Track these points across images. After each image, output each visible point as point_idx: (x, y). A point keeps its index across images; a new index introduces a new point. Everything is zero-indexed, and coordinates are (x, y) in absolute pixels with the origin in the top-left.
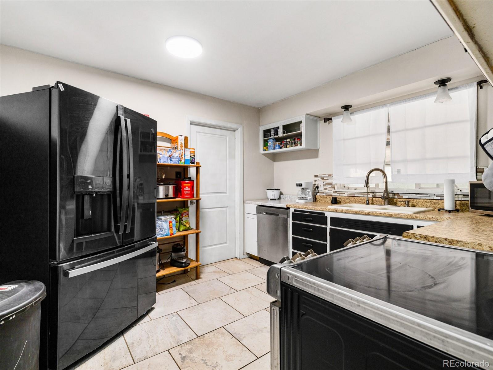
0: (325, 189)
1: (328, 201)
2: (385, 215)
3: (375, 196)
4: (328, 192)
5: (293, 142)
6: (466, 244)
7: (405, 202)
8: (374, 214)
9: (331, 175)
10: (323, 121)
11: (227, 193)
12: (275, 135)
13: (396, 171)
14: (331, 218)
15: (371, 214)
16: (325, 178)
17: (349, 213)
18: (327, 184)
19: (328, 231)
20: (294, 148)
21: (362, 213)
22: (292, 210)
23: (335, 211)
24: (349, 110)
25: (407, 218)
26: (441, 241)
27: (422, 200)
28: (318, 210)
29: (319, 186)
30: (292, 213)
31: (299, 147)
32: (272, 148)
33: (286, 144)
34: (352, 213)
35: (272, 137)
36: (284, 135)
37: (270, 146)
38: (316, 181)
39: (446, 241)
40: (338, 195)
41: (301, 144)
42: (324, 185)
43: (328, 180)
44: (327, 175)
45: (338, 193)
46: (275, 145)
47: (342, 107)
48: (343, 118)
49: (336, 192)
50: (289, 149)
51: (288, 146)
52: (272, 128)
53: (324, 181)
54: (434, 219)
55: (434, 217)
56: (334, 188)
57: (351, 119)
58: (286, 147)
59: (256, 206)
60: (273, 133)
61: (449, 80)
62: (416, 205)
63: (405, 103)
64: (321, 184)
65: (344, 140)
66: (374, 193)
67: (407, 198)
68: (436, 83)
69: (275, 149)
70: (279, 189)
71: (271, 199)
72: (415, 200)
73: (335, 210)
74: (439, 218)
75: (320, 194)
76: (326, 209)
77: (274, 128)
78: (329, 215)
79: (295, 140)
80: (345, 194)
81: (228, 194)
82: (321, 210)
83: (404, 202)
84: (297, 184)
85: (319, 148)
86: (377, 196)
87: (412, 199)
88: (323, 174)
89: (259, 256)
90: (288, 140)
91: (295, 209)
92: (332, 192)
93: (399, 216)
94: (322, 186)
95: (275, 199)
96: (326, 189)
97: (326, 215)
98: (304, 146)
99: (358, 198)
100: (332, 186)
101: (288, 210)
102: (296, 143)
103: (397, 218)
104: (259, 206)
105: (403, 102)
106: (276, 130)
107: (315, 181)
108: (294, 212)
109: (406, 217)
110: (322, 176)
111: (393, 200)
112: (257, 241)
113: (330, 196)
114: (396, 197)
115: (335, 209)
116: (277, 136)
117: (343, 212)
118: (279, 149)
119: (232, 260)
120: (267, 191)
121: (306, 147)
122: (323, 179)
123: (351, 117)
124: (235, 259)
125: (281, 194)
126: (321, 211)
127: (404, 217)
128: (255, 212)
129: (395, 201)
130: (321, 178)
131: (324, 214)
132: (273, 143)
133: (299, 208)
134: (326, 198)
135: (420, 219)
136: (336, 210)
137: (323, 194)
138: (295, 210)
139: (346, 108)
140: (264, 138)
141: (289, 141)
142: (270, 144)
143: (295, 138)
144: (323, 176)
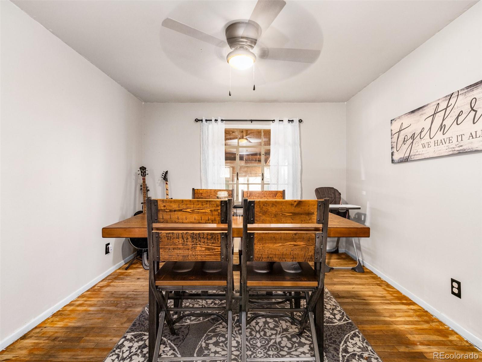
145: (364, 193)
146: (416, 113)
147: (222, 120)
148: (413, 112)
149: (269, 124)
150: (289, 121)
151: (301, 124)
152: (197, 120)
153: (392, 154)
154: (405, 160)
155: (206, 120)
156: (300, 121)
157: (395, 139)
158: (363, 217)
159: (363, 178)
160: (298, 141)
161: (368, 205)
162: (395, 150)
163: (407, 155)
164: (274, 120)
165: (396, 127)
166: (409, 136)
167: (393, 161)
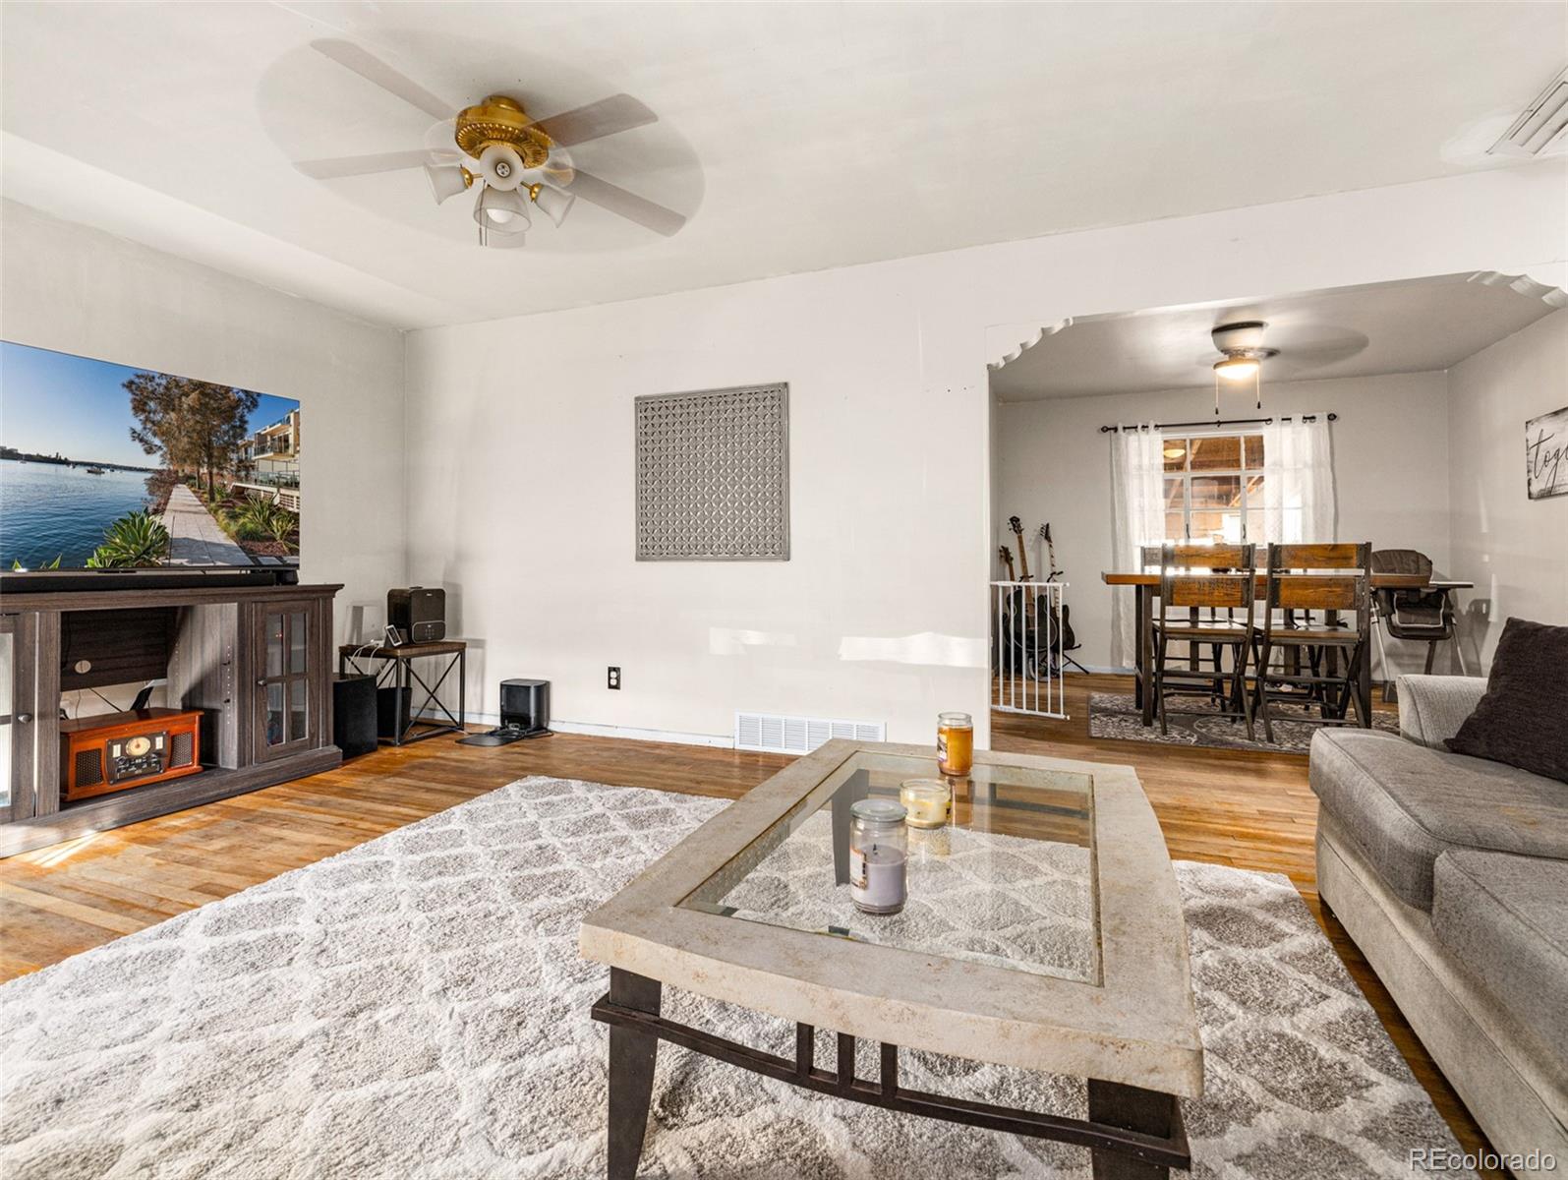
145: (1486, 558)
146: (1560, 415)
147: (1157, 426)
148: (1556, 413)
149: (1261, 427)
150: (1304, 418)
151: (1334, 423)
152: (1105, 429)
153: (1529, 484)
154: (1547, 494)
155: (1124, 428)
156: (1332, 417)
157: (1532, 457)
158: (1484, 606)
159: (1485, 529)
160: (1326, 459)
161: (1494, 584)
162: (1532, 475)
163: (1550, 485)
164: (1270, 420)
165: (1533, 435)
166: (1552, 454)
167: (1530, 496)
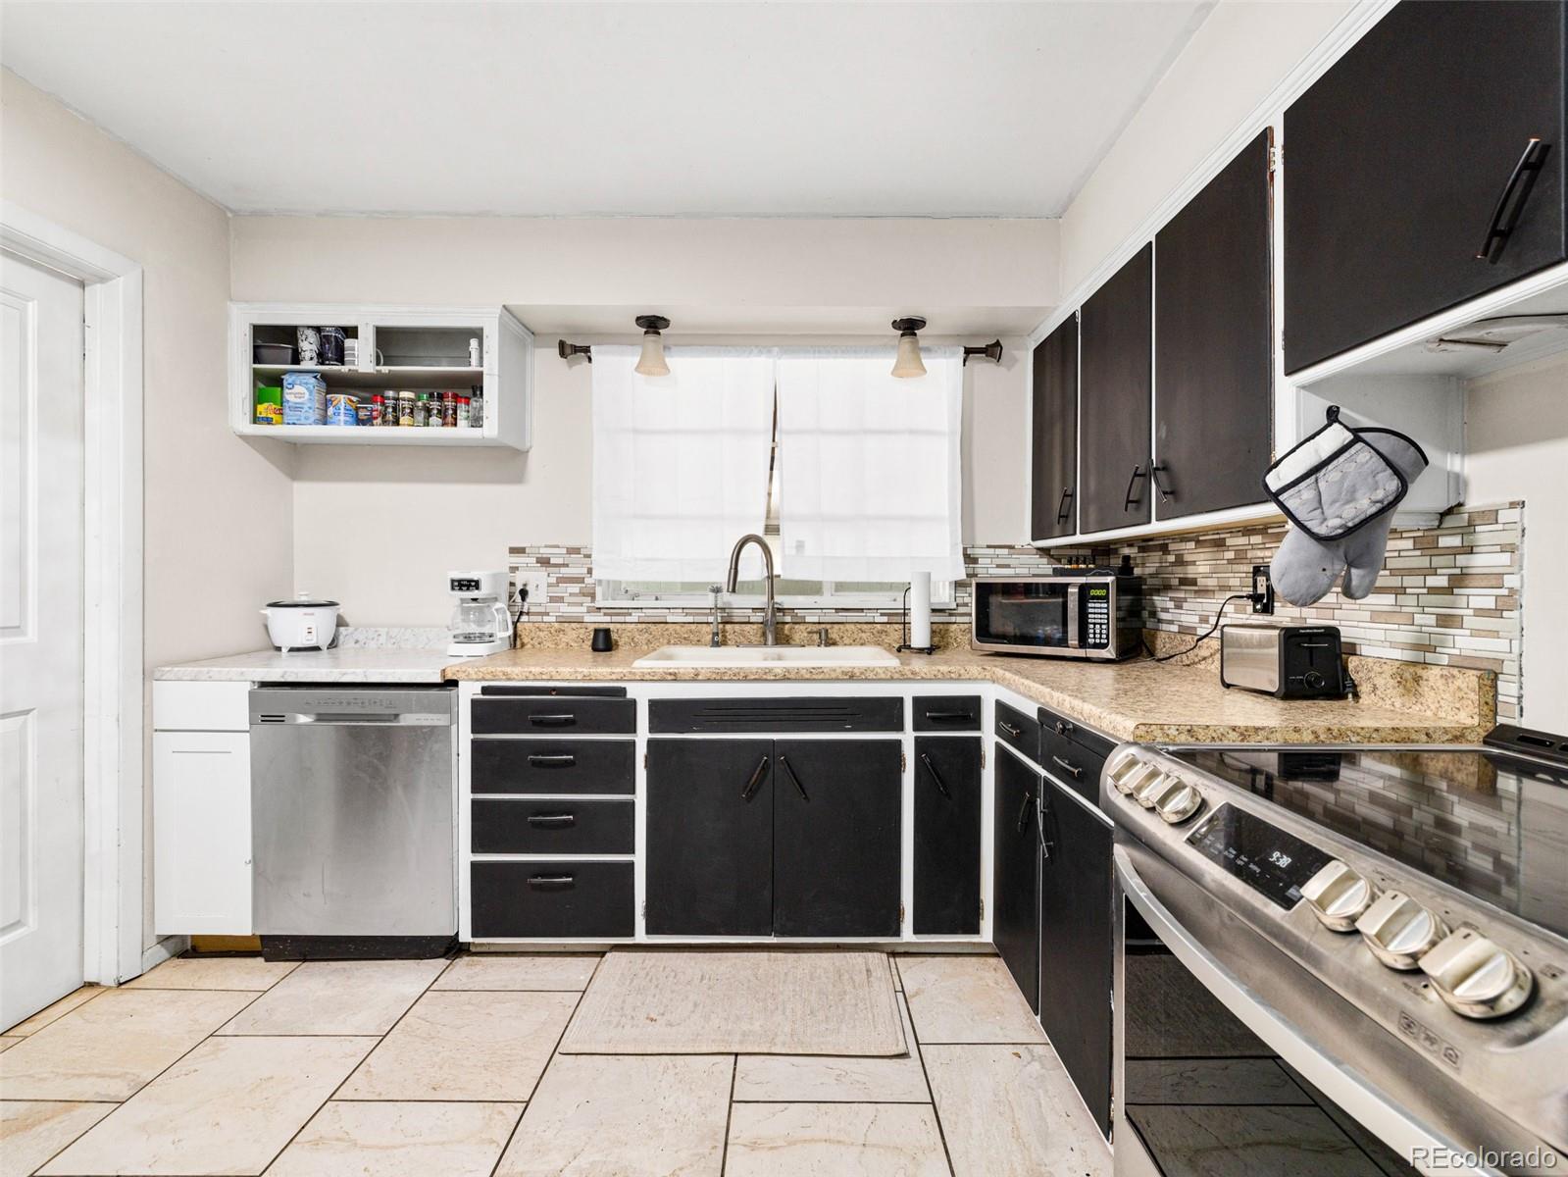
0: (553, 599)
1: (567, 644)
2: (834, 676)
3: (728, 620)
4: (564, 609)
5: (435, 405)
6: (1272, 732)
7: (820, 634)
8: (802, 676)
9: (579, 549)
10: (557, 351)
11: (24, 634)
12: (322, 358)
13: (794, 545)
14: (654, 705)
15: (792, 676)
16: (552, 561)
17: (721, 680)
18: (561, 580)
19: (641, 752)
20: (436, 431)
21: (765, 677)
22: (468, 692)
23: (670, 678)
24: (659, 334)
25: (892, 679)
26: (1223, 735)
27: (852, 626)
28: (597, 680)
29: (528, 588)
30: (474, 702)
31: (463, 431)
32: (315, 415)
33: (395, 409)
34: (730, 680)
35: (306, 365)
36: (385, 369)
37: (297, 408)
38: (517, 568)
39: (1235, 733)
40: (608, 619)
41: (476, 421)
42: (550, 585)
43: (567, 565)
44: (564, 551)
45: (605, 614)
46: (326, 404)
47: (638, 319)
48: (642, 357)
49: (600, 608)
50: (407, 431)
51: (404, 420)
52: (309, 327)
53: (550, 569)
54: (953, 675)
55: (952, 669)
56: (593, 596)
57: (666, 369)
58: (396, 422)
59: (247, 687)
60: (314, 347)
61: (920, 323)
62: (838, 640)
63: (817, 355)
64: (538, 582)
65: (636, 431)
66: (727, 611)
67: (814, 623)
68: (896, 325)
69: (325, 424)
70: (332, 604)
71: (292, 650)
72: (836, 626)
73: (670, 674)
74: (962, 671)
75: (533, 618)
76: (634, 674)
77: (318, 329)
78: (642, 695)
79: (441, 397)
80: (630, 614)
81: (32, 635)
82: (614, 677)
83: (816, 632)
84: (453, 581)
85: (531, 447)
86: (736, 620)
87: (828, 623)
88: (546, 547)
89: (258, 933)
90: (404, 394)
91: (486, 684)
92: (584, 609)
93: (872, 676)
94: (543, 587)
95: (317, 649)
96: (561, 600)
97: (629, 696)
98: (490, 429)
99: (678, 627)
100: (581, 588)
101: (453, 692)
102: (450, 412)
103: (867, 680)
104: (264, 685)
105: (814, 352)
106: (334, 342)
107: (514, 569)
108: (482, 697)
109: (888, 677)
110: (542, 551)
111: (783, 629)
112: (249, 857)
113: (578, 626)
114: (788, 619)
115: (671, 671)
116: (344, 369)
117: (700, 677)
118: (352, 424)
119: (63, 1007)
120: (270, 611)
121: (499, 433)
122: (544, 562)
123: (667, 360)
124: (87, 994)
125: (341, 622)
126: (612, 680)
127: (883, 676)
128: (241, 716)
129: (786, 632)
130: (537, 558)
131: (622, 691)
132: (316, 396)
133: (509, 679)
134: (559, 631)
135: (923, 678)
136: (675, 674)
137: (546, 619)
138: (485, 690)
139: (653, 324)
140: (257, 359)
141: (409, 400)
142: (300, 395)
143: (442, 391)
144: (545, 552)
